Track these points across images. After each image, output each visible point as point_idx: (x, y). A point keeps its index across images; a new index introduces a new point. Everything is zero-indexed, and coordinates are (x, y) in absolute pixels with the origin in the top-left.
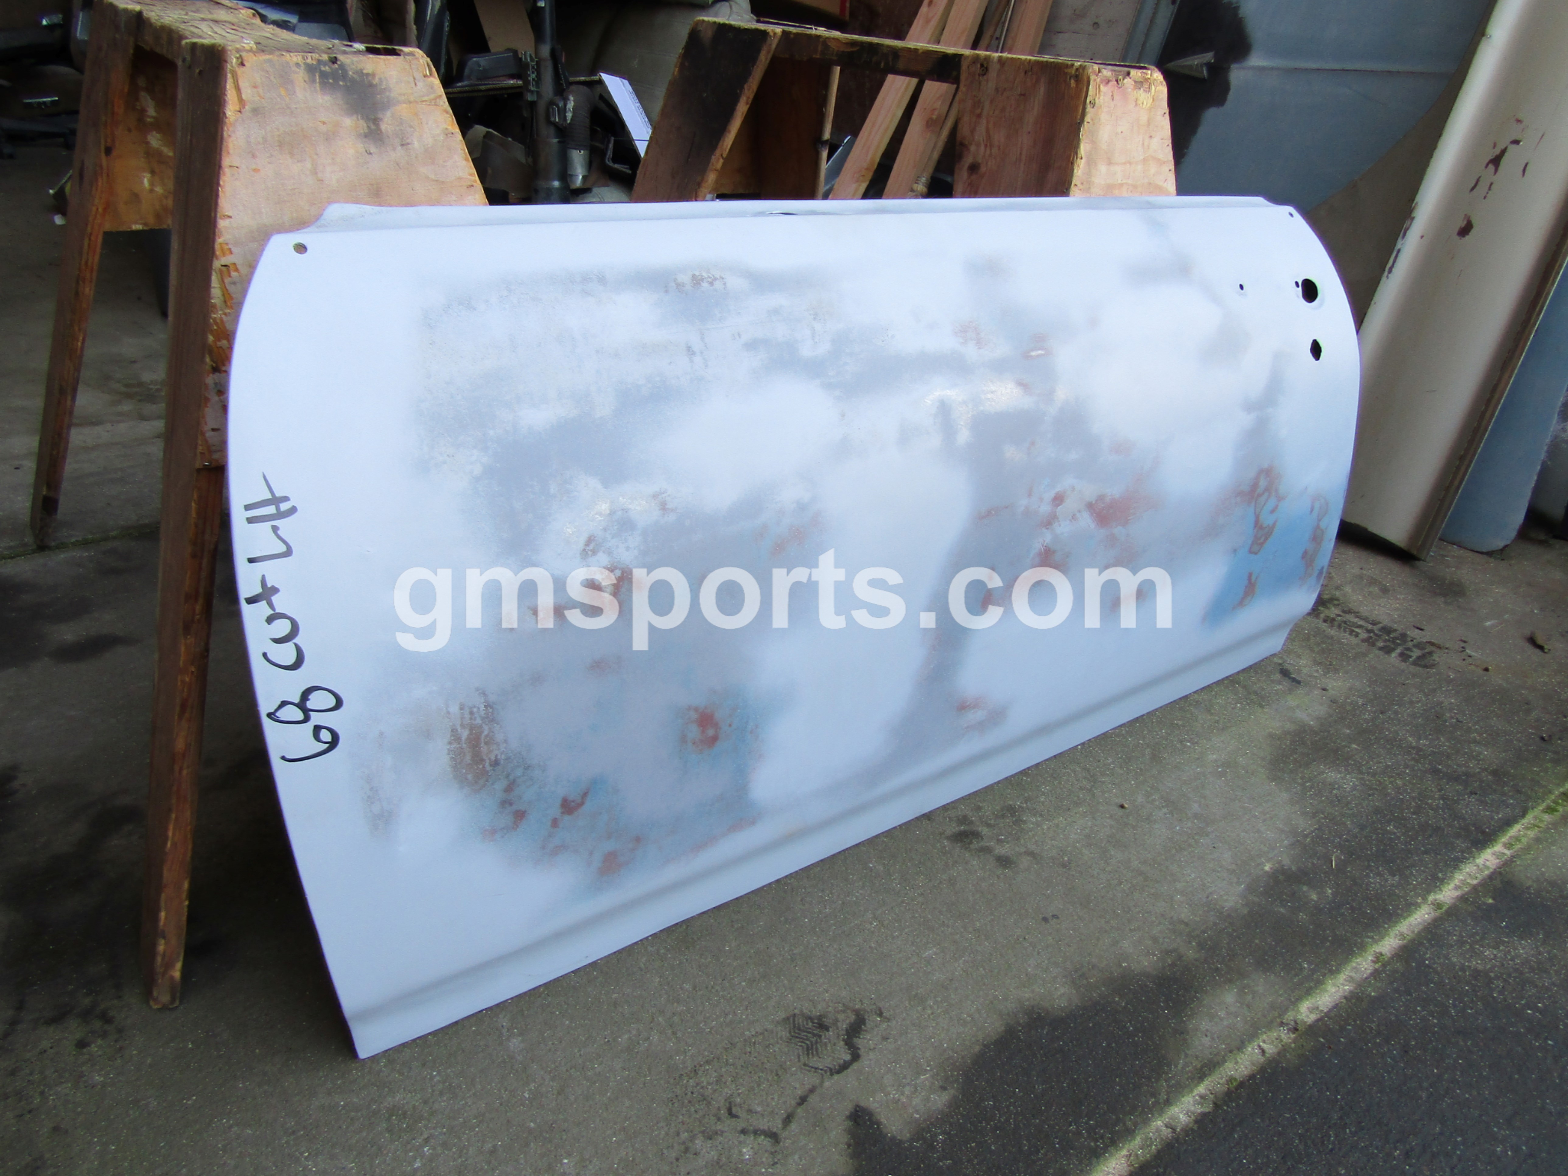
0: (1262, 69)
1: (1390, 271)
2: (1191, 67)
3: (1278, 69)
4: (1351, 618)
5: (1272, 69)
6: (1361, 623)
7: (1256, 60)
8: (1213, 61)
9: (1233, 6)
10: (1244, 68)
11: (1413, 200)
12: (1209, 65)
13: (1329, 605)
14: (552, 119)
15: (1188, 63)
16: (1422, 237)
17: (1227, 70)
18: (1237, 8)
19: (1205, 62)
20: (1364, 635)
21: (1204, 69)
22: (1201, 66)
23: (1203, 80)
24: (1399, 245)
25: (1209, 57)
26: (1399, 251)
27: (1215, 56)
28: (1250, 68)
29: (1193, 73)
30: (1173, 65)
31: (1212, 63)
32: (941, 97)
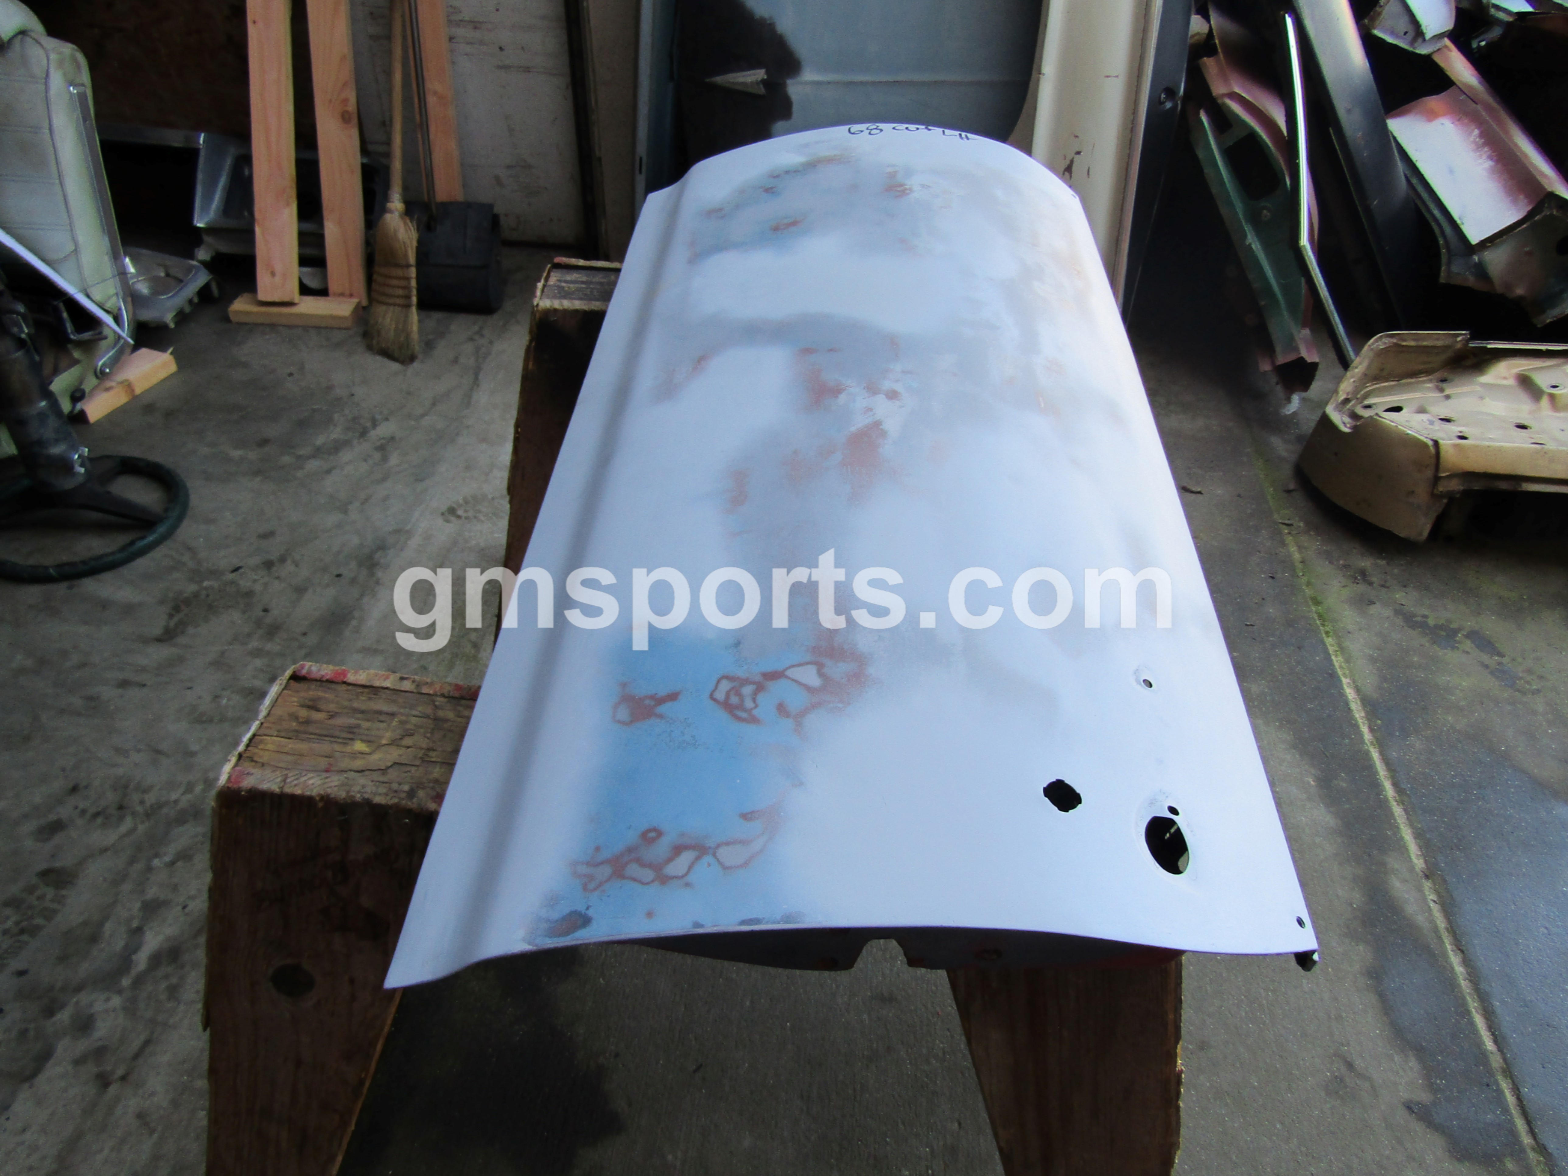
0: (818, 83)
3: (834, 83)
5: (829, 82)
7: (808, 75)
8: (766, 77)
9: (768, 22)
10: (800, 83)
12: (763, 81)
15: (741, 80)
17: (783, 86)
18: (772, 25)
19: (759, 79)
21: (761, 86)
22: (757, 83)
23: (762, 97)
25: (760, 74)
27: (767, 73)
28: (806, 83)
29: (750, 90)
30: (719, 79)
31: (766, 79)
32: (345, 84)
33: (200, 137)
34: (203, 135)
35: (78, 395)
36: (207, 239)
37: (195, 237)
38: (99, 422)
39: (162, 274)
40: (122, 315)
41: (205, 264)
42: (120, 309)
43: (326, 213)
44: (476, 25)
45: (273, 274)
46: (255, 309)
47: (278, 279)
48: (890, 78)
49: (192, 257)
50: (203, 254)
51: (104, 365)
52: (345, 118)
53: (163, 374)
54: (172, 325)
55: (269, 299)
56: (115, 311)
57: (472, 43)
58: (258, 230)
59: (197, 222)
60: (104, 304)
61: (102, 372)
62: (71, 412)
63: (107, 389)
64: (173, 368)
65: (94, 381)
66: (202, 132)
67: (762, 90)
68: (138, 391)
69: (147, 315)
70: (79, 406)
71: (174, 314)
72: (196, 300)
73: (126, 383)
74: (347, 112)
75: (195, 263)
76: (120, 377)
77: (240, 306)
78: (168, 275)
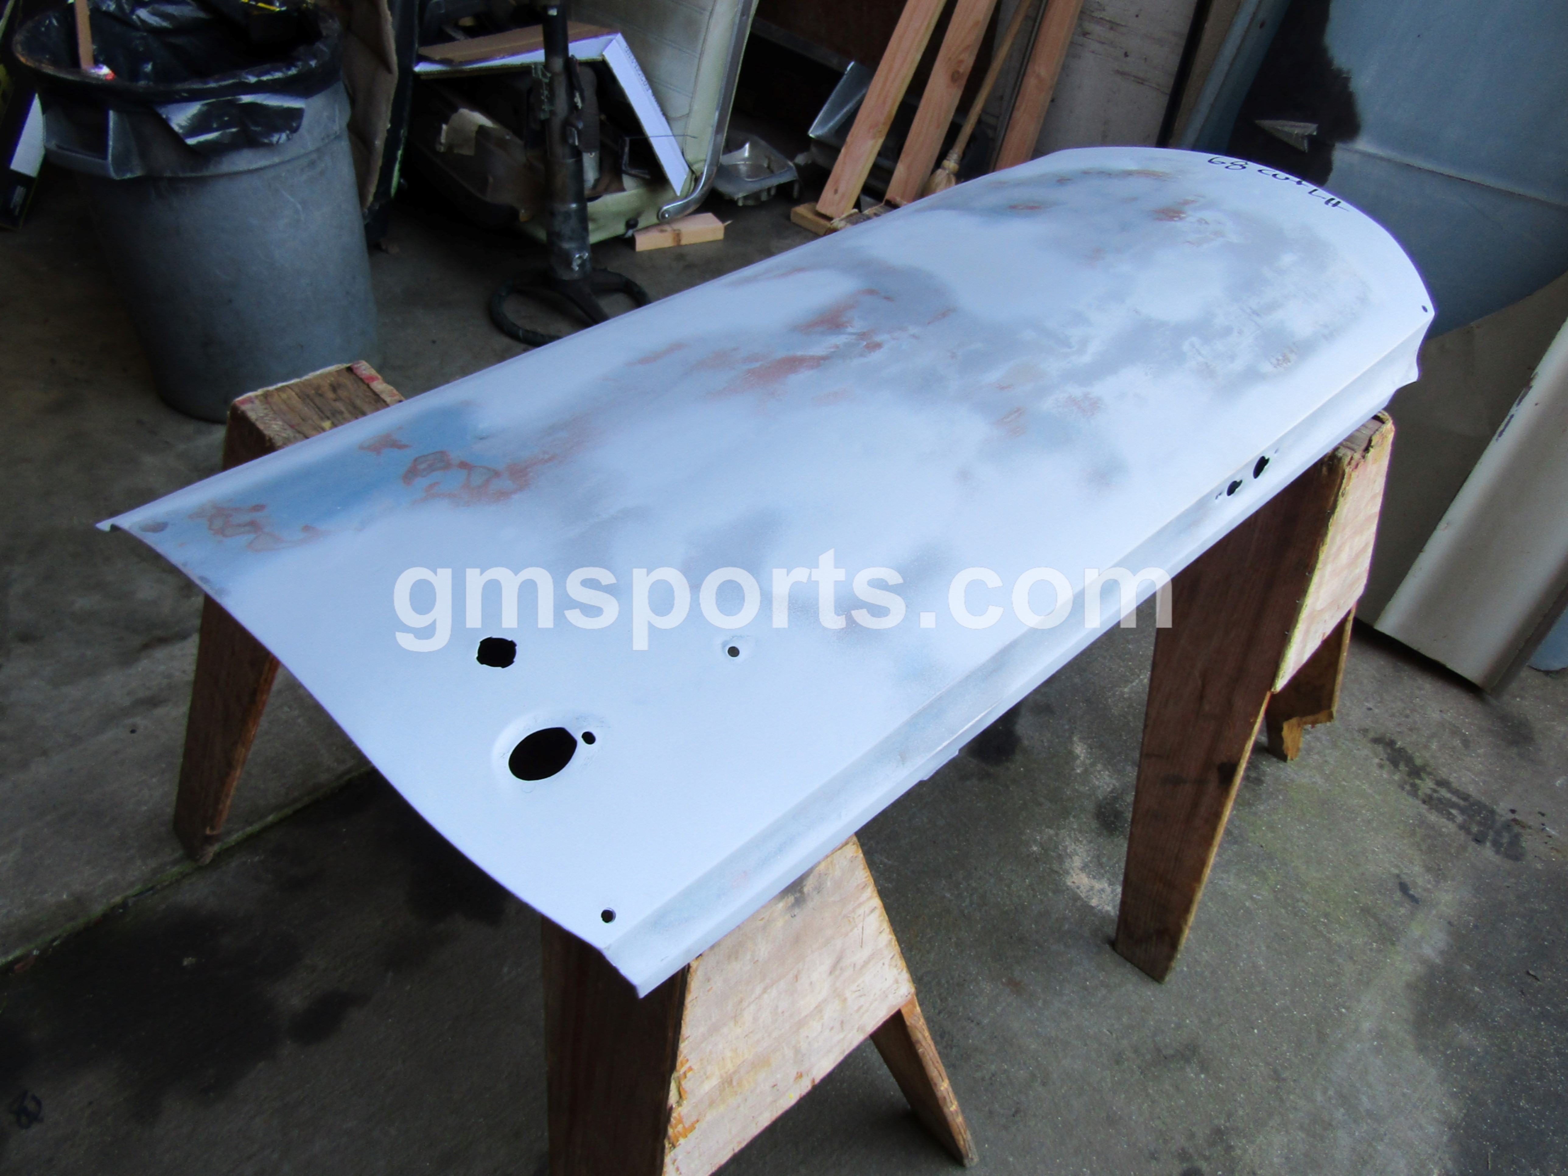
0: (1370, 156)
1: (1500, 435)
2: (1290, 135)
3: (1389, 160)
4: (1444, 793)
5: (1382, 159)
6: (1454, 799)
7: (1363, 144)
8: (1315, 134)
9: (1345, 76)
10: (1349, 150)
11: (1534, 369)
12: (1310, 138)
13: (1423, 775)
14: (571, 141)
15: (1286, 129)
16: (1536, 404)
17: (1329, 148)
18: (1347, 80)
19: (1307, 134)
20: (1460, 819)
21: (1306, 140)
22: (1303, 137)
23: (1302, 153)
24: (1513, 410)
25: (1311, 129)
26: (1512, 416)
27: (1318, 129)
28: (1357, 152)
29: (1292, 142)
30: (1267, 124)
31: (1315, 136)
32: (968, 47)
33: (849, 63)
34: (852, 64)
35: (632, 222)
36: (813, 149)
37: (806, 143)
38: (642, 253)
39: (766, 165)
40: (702, 178)
41: (797, 166)
42: (702, 174)
43: (903, 155)
44: (1113, 25)
45: (836, 191)
46: (810, 216)
47: (837, 197)
48: (1452, 172)
49: (792, 159)
50: (800, 159)
51: (667, 211)
52: (954, 77)
53: (710, 238)
54: (740, 204)
55: (823, 211)
56: (698, 174)
57: (1103, 43)
58: (843, 151)
59: (811, 133)
60: (692, 165)
61: (663, 216)
62: (624, 235)
63: (662, 231)
64: (720, 235)
65: (654, 220)
66: (856, 61)
67: (1305, 146)
68: (684, 241)
69: (726, 188)
70: (630, 233)
71: (745, 195)
72: (773, 192)
73: (677, 232)
74: (958, 72)
75: (791, 164)
76: (678, 226)
77: (802, 210)
78: (769, 167)
